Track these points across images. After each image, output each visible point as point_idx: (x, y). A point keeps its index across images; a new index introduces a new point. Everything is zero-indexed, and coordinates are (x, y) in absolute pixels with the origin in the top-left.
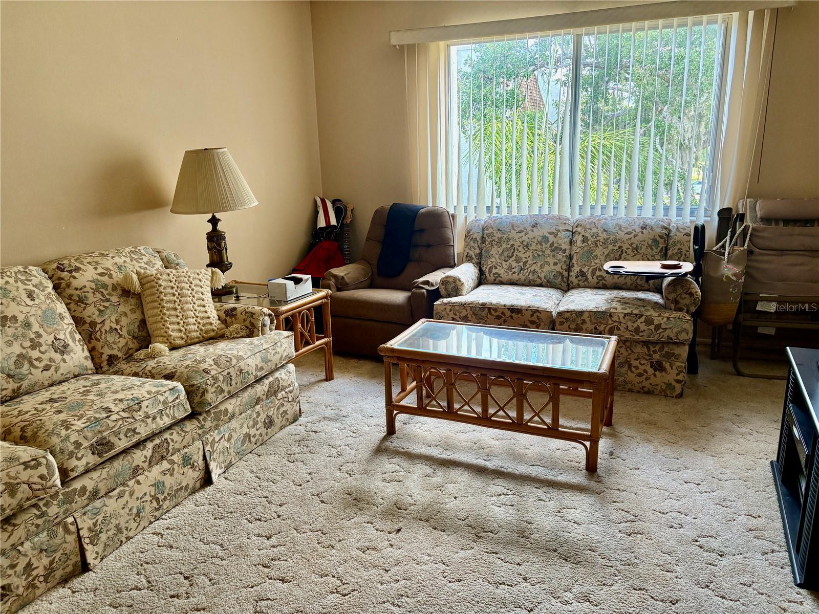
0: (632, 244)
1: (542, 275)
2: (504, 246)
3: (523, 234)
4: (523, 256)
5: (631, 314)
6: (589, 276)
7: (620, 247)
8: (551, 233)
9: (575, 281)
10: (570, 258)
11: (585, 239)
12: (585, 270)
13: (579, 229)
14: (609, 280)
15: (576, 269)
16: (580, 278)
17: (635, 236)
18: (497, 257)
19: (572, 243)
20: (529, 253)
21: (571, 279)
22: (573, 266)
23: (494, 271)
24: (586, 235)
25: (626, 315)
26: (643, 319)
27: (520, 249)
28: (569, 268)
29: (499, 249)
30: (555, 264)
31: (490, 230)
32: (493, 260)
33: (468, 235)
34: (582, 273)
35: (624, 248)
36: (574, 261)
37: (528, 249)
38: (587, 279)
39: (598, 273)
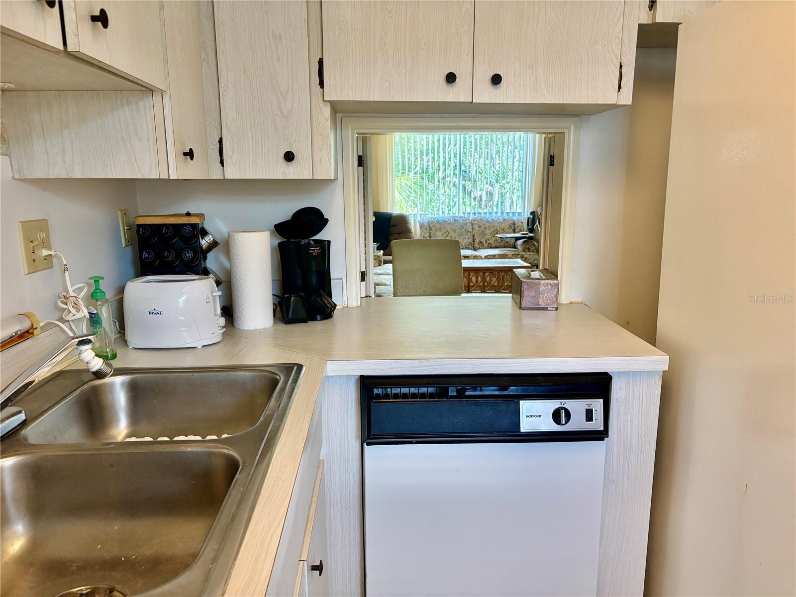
0: (501, 228)
1: (463, 244)
2: (443, 231)
3: (451, 225)
4: (453, 235)
5: (515, 254)
6: (484, 243)
7: (496, 229)
8: (464, 224)
9: (478, 246)
10: (474, 236)
11: (480, 227)
12: (482, 240)
13: (475, 222)
14: (493, 245)
15: (477, 241)
16: (480, 244)
17: (502, 224)
19: (473, 229)
20: (456, 234)
21: (475, 246)
22: (475, 239)
24: (480, 224)
25: (513, 255)
26: (520, 256)
27: (451, 232)
28: (474, 241)
30: (468, 238)
31: (434, 224)
33: (421, 226)
34: (481, 242)
35: (498, 229)
36: (476, 237)
37: (455, 232)
38: (483, 245)
39: (488, 242)
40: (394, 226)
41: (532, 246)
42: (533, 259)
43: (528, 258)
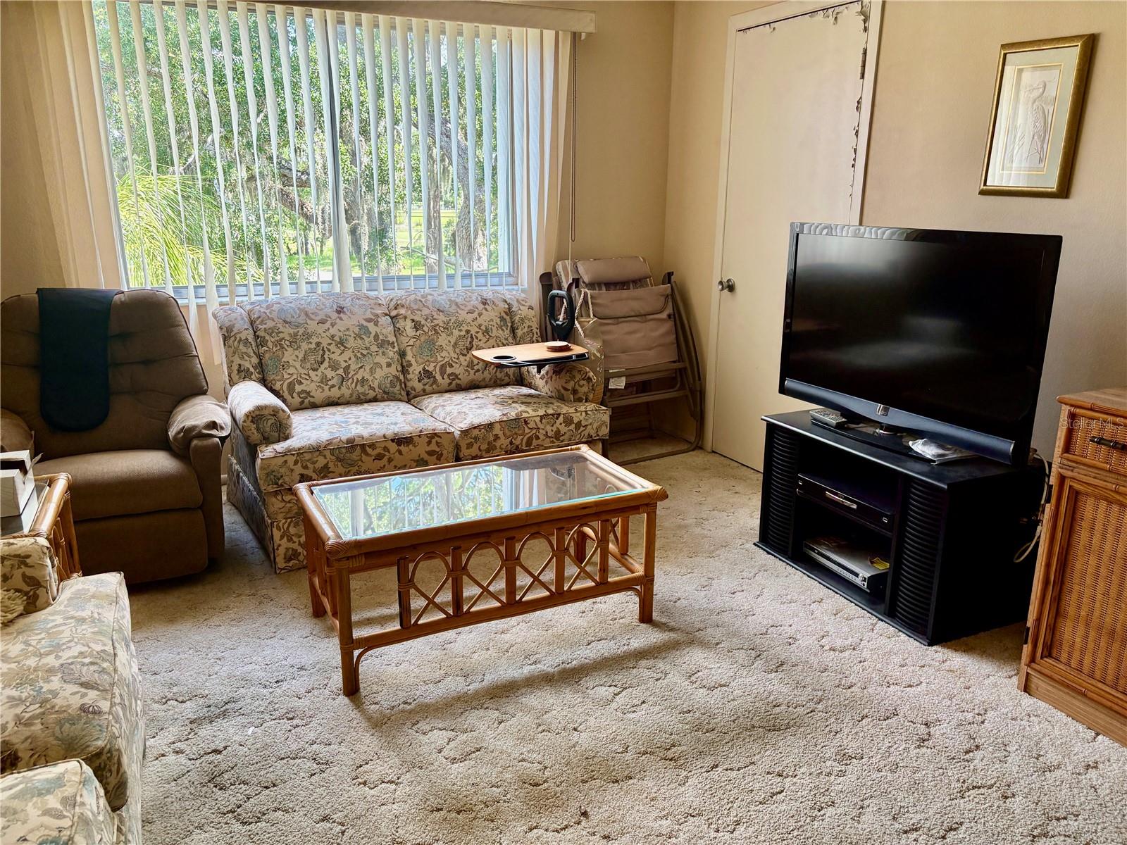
0: (480, 326)
1: (376, 385)
2: (304, 346)
3: (328, 325)
4: (341, 359)
5: (547, 415)
6: (438, 377)
7: (468, 331)
8: (369, 320)
9: (419, 386)
10: (402, 354)
11: (417, 326)
12: (430, 368)
13: (402, 311)
14: (465, 379)
15: (415, 369)
16: (426, 380)
17: (480, 315)
18: (298, 365)
19: (398, 332)
20: (348, 354)
21: (410, 384)
22: (410, 365)
23: (298, 388)
24: (417, 318)
25: (542, 417)
26: (561, 419)
27: (333, 348)
28: (404, 370)
29: (296, 352)
30: (389, 365)
31: (270, 324)
32: (291, 370)
33: (228, 335)
34: (427, 374)
35: (473, 332)
36: (409, 357)
37: (345, 347)
38: (435, 381)
39: (449, 370)
40: (124, 336)
41: (582, 382)
42: (595, 425)
43: (584, 423)
